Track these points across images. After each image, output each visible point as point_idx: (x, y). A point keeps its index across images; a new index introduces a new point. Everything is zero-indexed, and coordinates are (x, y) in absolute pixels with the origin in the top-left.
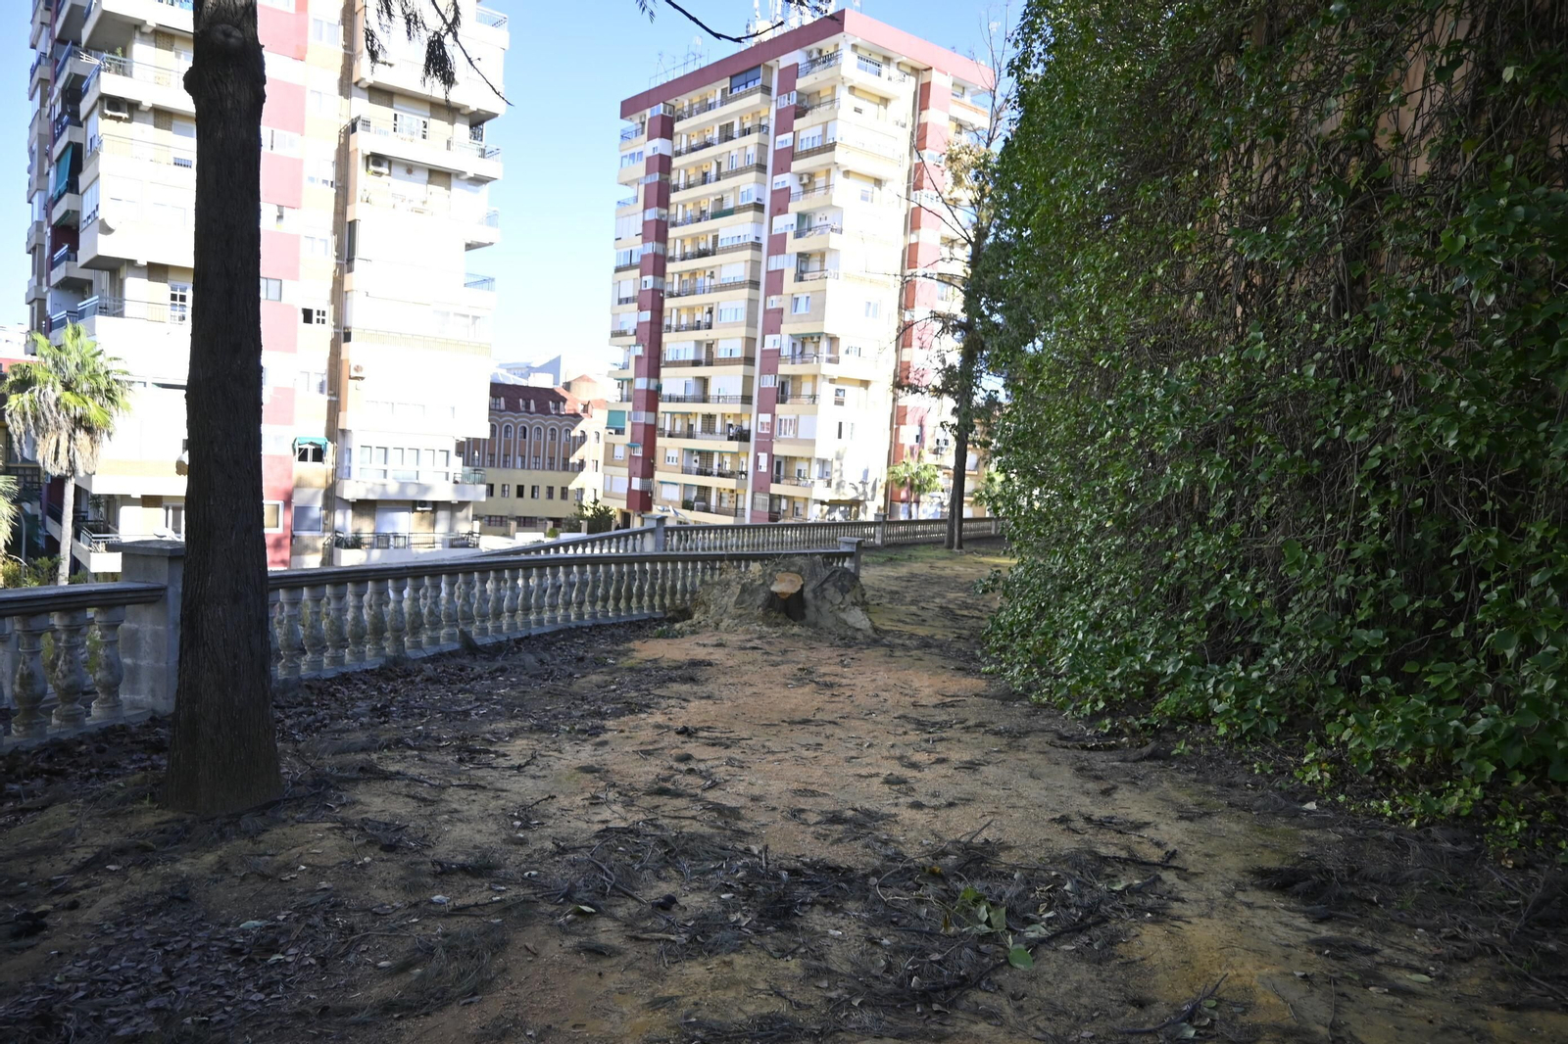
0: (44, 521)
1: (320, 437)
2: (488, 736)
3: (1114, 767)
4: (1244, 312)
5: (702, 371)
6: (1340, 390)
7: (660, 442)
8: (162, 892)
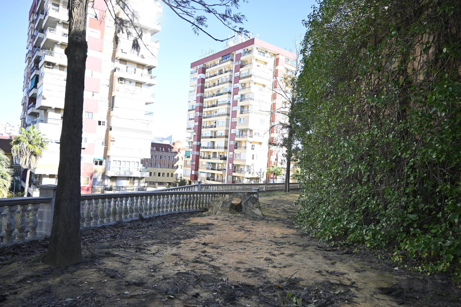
0: (21, 182)
1: (101, 158)
2: (145, 244)
3: (335, 256)
4: (371, 121)
5: (213, 140)
6: (400, 142)
7: (200, 160)
8: (42, 290)
